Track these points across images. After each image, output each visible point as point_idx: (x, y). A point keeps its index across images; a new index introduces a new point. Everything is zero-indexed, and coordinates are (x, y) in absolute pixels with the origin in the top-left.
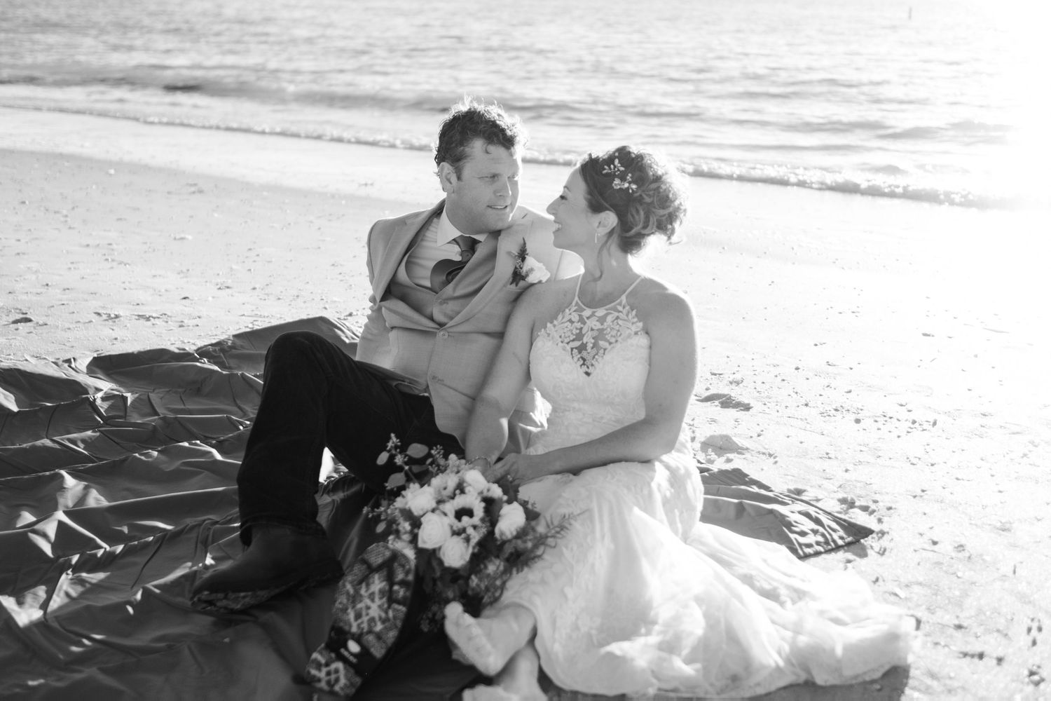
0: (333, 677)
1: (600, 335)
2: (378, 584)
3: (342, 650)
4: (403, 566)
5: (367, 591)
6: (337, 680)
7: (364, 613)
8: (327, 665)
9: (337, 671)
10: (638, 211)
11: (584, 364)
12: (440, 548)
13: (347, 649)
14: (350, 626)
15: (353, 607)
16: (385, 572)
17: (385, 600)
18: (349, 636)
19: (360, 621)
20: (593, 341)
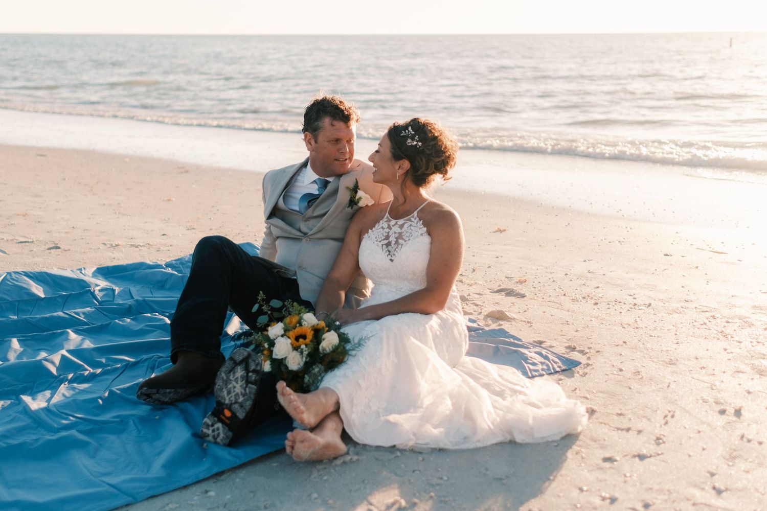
0: (216, 433)
1: (400, 236)
2: (240, 372)
3: (221, 416)
4: (255, 361)
5: (233, 377)
6: (218, 435)
7: (232, 391)
8: (212, 425)
9: (218, 429)
10: (422, 160)
11: (389, 254)
12: (286, 358)
13: (224, 415)
14: (225, 400)
15: (226, 387)
16: (244, 365)
17: (244, 382)
18: (225, 406)
19: (230, 396)
20: (395, 240)
